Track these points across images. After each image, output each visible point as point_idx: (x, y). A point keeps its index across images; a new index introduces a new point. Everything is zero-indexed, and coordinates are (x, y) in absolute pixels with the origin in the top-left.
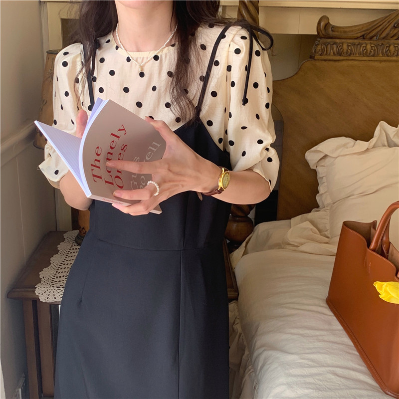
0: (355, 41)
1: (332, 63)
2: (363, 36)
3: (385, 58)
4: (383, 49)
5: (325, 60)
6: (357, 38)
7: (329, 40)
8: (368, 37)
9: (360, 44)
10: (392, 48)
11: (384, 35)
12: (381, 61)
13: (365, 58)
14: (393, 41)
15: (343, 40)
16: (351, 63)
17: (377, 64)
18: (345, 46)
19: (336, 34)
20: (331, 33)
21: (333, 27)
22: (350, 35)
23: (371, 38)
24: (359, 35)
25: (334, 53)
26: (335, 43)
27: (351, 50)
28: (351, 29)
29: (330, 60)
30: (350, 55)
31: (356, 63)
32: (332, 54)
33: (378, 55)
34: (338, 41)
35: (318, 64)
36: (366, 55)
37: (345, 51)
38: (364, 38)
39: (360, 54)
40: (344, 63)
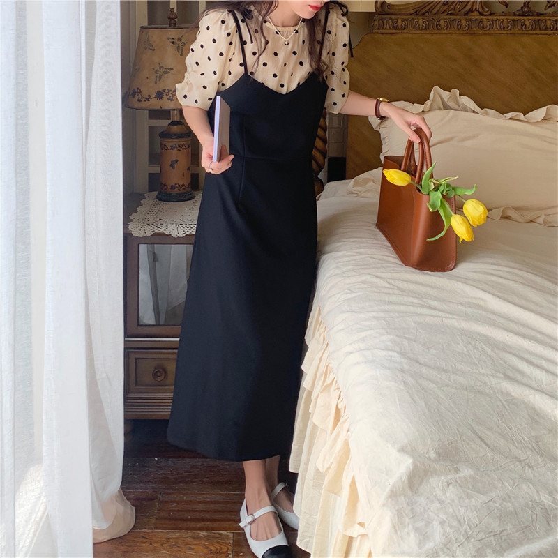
0: (409, 17)
1: (388, 36)
2: (416, 12)
3: (437, 31)
4: (434, 24)
5: (382, 34)
6: (411, 14)
7: (385, 17)
8: (421, 13)
9: (413, 19)
10: (442, 22)
11: (435, 11)
12: (432, 34)
13: (418, 31)
14: (443, 16)
15: (398, 16)
16: (405, 35)
17: (429, 37)
18: (399, 21)
19: (391, 11)
20: (387, 10)
21: (389, 5)
22: (404, 12)
23: (423, 14)
24: (412, 12)
25: (390, 27)
26: (390, 19)
27: (405, 25)
28: (404, 7)
29: (386, 33)
30: (404, 29)
31: (410, 35)
32: (388, 27)
33: (429, 28)
34: (393, 17)
35: (376, 36)
36: (419, 28)
37: (399, 25)
38: (417, 15)
39: (413, 28)
40: (399, 35)
